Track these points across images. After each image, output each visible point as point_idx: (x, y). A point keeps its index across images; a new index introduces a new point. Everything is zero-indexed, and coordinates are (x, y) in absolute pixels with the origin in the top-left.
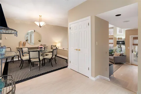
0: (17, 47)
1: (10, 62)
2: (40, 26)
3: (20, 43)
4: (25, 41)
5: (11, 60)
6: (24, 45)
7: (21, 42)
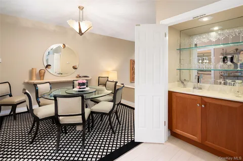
0: (26, 81)
1: (7, 116)
2: (81, 33)
3: (31, 72)
4: (44, 68)
5: (11, 112)
6: (40, 76)
7: (34, 71)
